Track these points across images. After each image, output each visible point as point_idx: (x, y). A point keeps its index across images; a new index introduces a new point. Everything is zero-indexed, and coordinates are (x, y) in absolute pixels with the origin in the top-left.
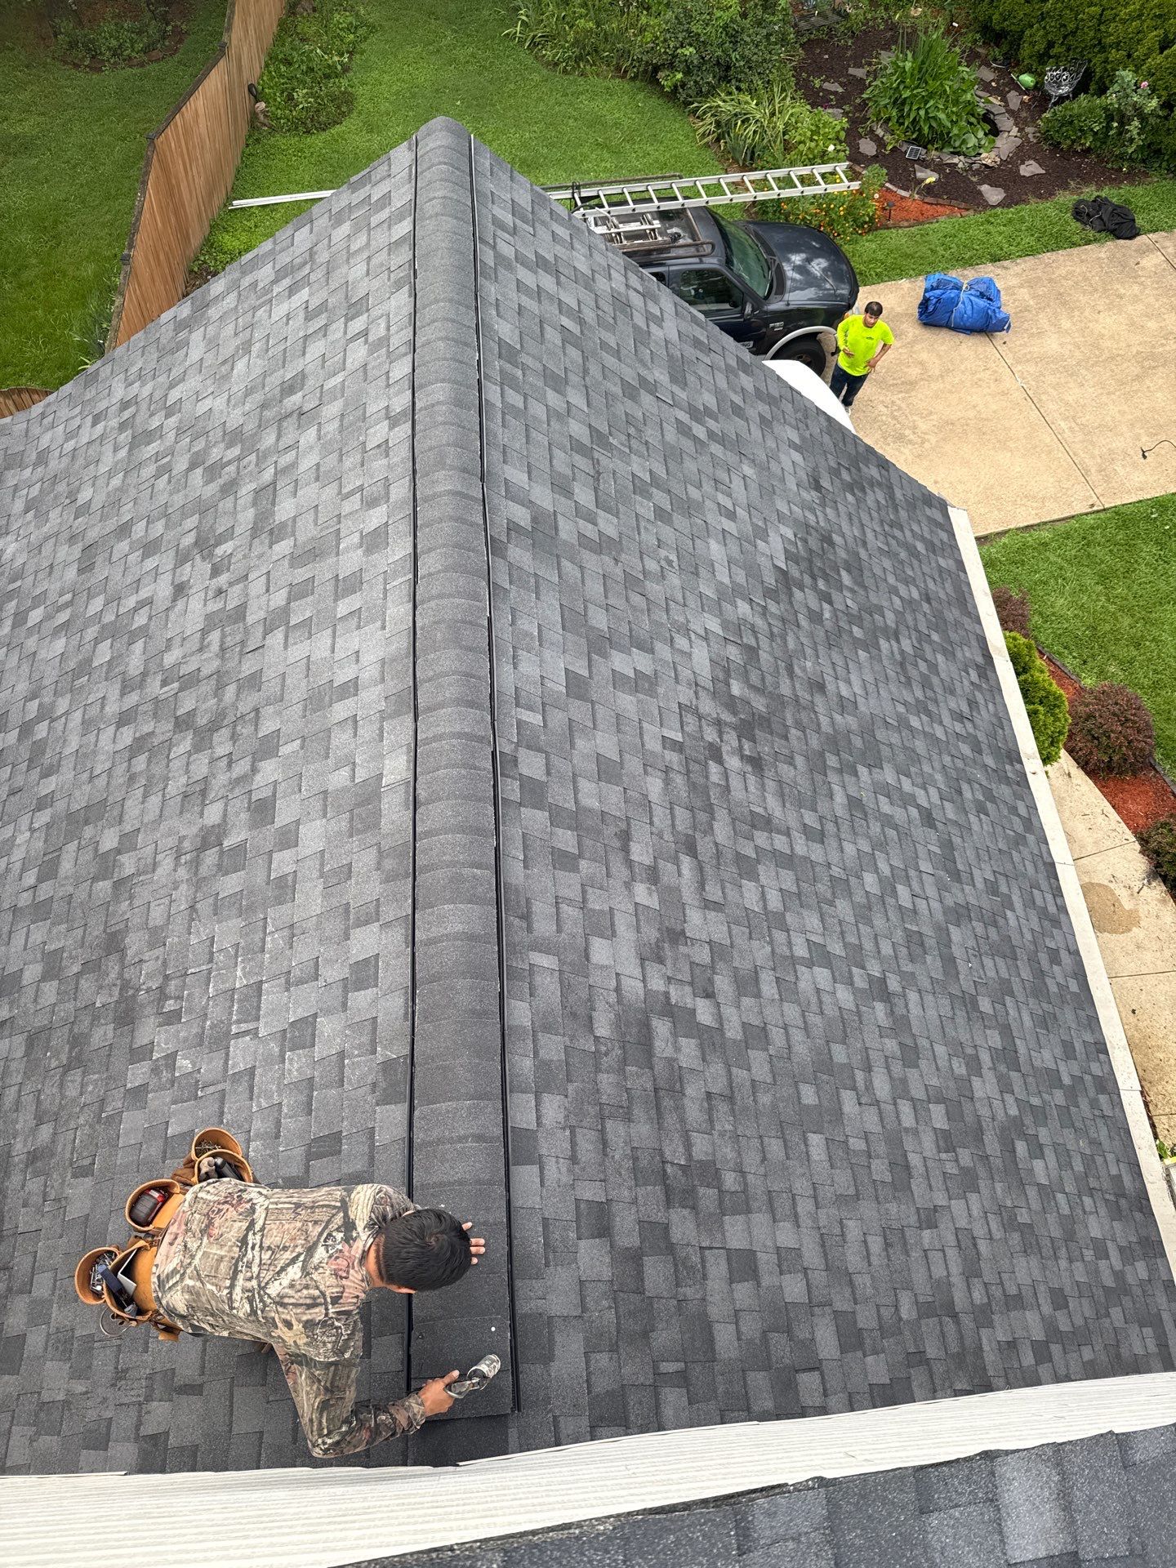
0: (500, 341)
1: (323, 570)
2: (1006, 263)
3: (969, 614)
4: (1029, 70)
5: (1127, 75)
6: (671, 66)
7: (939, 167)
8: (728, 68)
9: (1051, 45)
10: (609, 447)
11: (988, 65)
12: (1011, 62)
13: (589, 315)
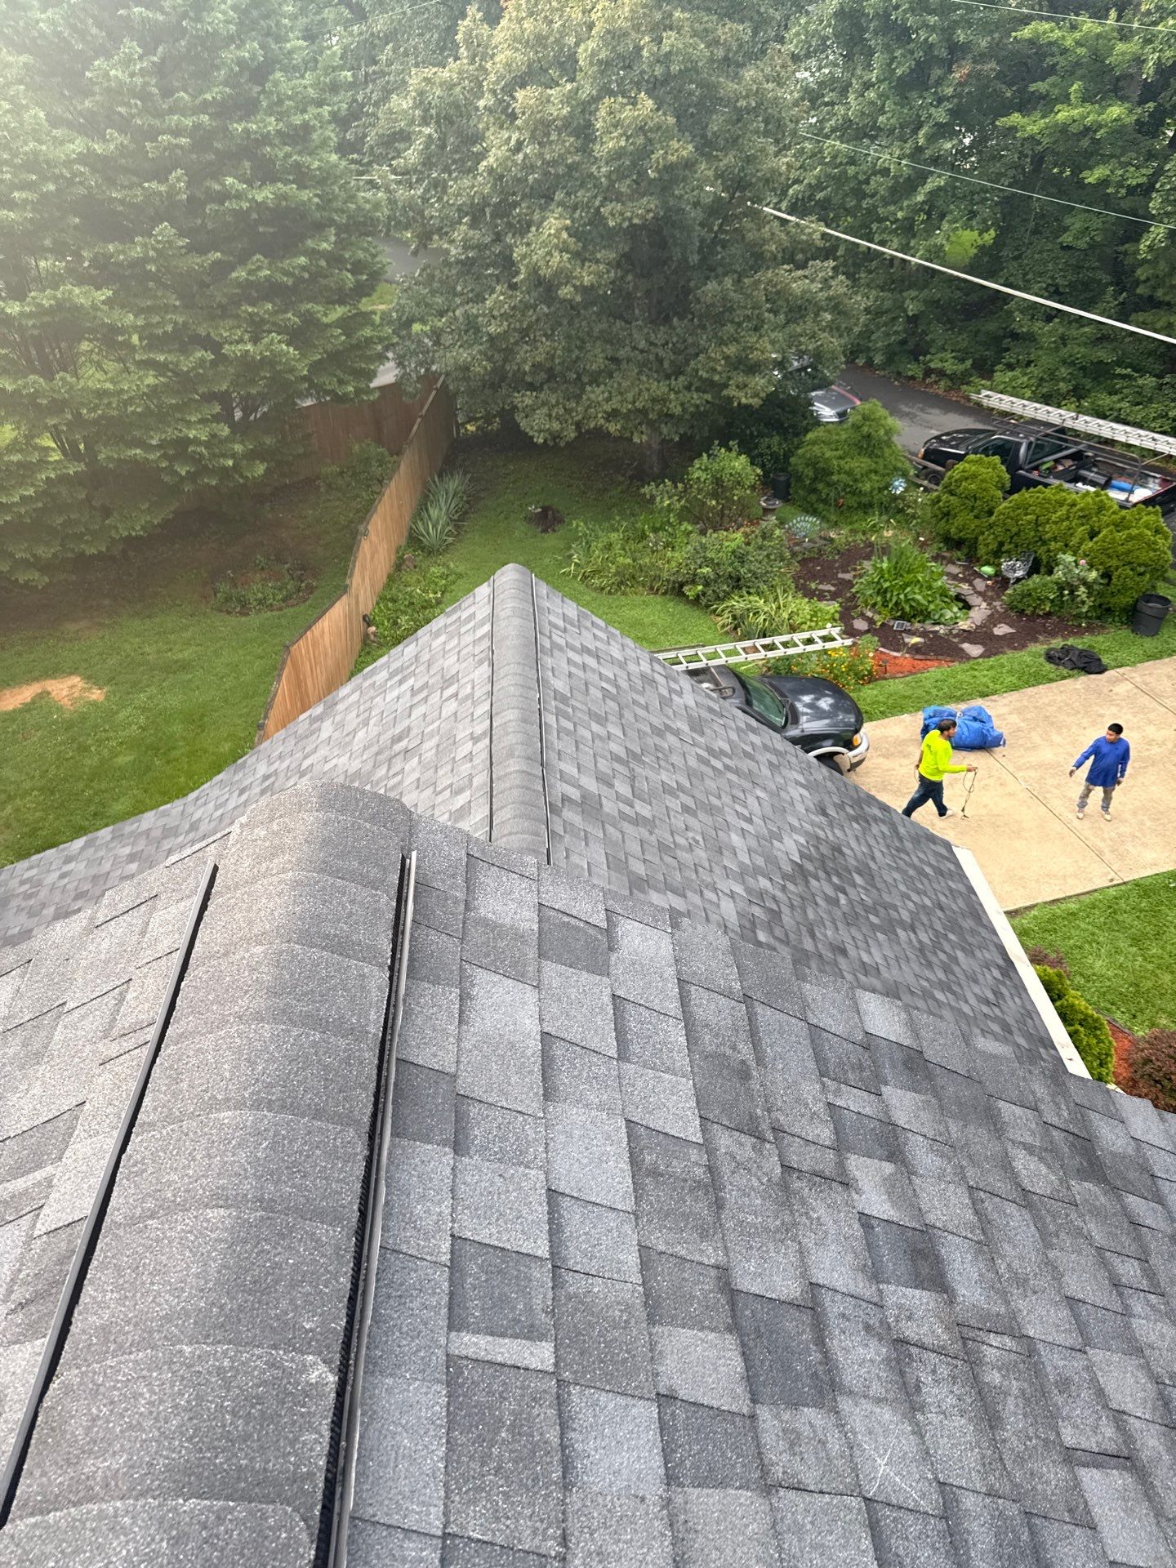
2: (995, 697)
4: (988, 563)
5: (1068, 558)
6: (693, 582)
7: (924, 634)
8: (739, 580)
9: (1001, 544)
11: (954, 563)
12: (973, 559)
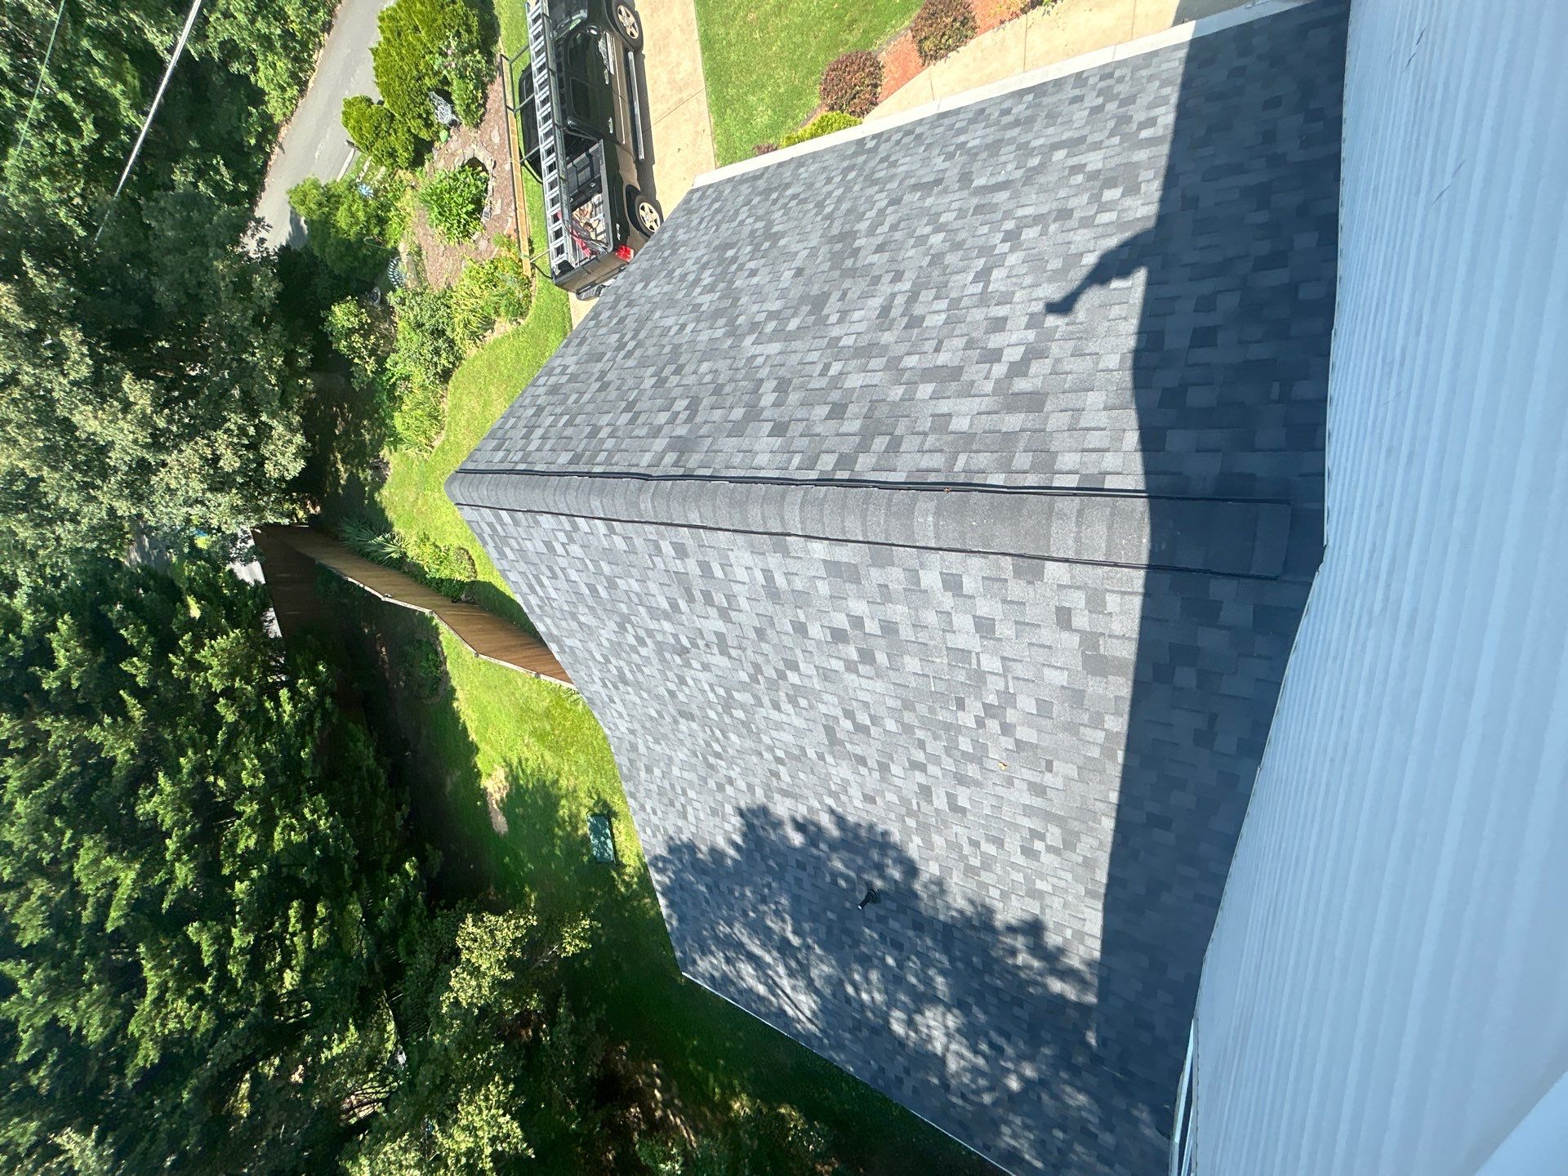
0: (570, 463)
1: (698, 585)
3: (763, 174)
10: (634, 402)
13: (559, 410)
